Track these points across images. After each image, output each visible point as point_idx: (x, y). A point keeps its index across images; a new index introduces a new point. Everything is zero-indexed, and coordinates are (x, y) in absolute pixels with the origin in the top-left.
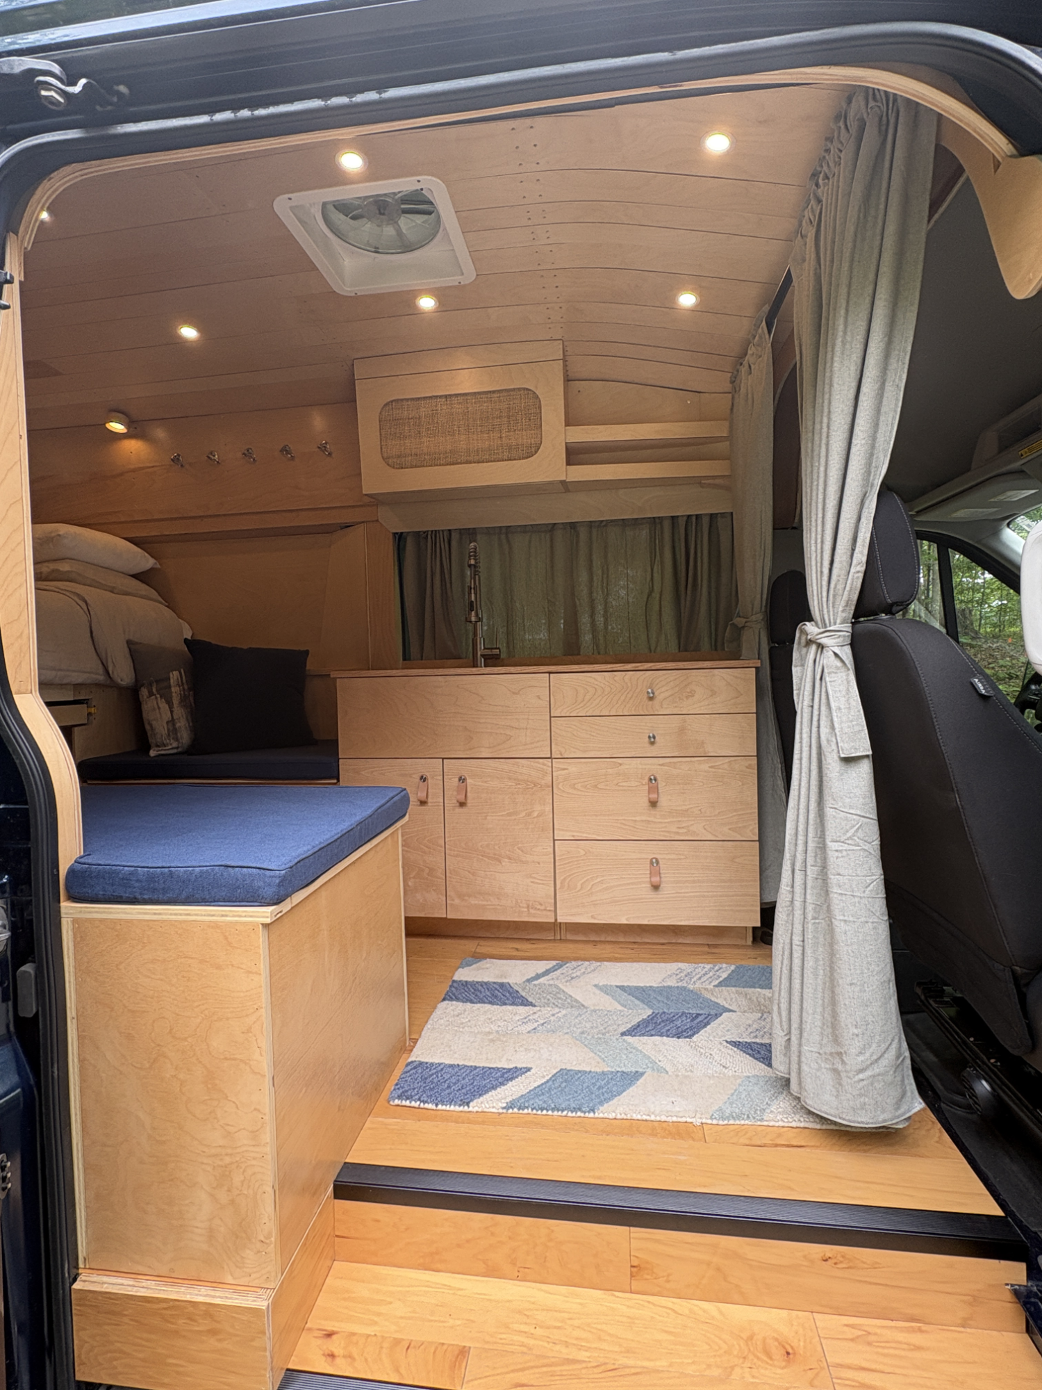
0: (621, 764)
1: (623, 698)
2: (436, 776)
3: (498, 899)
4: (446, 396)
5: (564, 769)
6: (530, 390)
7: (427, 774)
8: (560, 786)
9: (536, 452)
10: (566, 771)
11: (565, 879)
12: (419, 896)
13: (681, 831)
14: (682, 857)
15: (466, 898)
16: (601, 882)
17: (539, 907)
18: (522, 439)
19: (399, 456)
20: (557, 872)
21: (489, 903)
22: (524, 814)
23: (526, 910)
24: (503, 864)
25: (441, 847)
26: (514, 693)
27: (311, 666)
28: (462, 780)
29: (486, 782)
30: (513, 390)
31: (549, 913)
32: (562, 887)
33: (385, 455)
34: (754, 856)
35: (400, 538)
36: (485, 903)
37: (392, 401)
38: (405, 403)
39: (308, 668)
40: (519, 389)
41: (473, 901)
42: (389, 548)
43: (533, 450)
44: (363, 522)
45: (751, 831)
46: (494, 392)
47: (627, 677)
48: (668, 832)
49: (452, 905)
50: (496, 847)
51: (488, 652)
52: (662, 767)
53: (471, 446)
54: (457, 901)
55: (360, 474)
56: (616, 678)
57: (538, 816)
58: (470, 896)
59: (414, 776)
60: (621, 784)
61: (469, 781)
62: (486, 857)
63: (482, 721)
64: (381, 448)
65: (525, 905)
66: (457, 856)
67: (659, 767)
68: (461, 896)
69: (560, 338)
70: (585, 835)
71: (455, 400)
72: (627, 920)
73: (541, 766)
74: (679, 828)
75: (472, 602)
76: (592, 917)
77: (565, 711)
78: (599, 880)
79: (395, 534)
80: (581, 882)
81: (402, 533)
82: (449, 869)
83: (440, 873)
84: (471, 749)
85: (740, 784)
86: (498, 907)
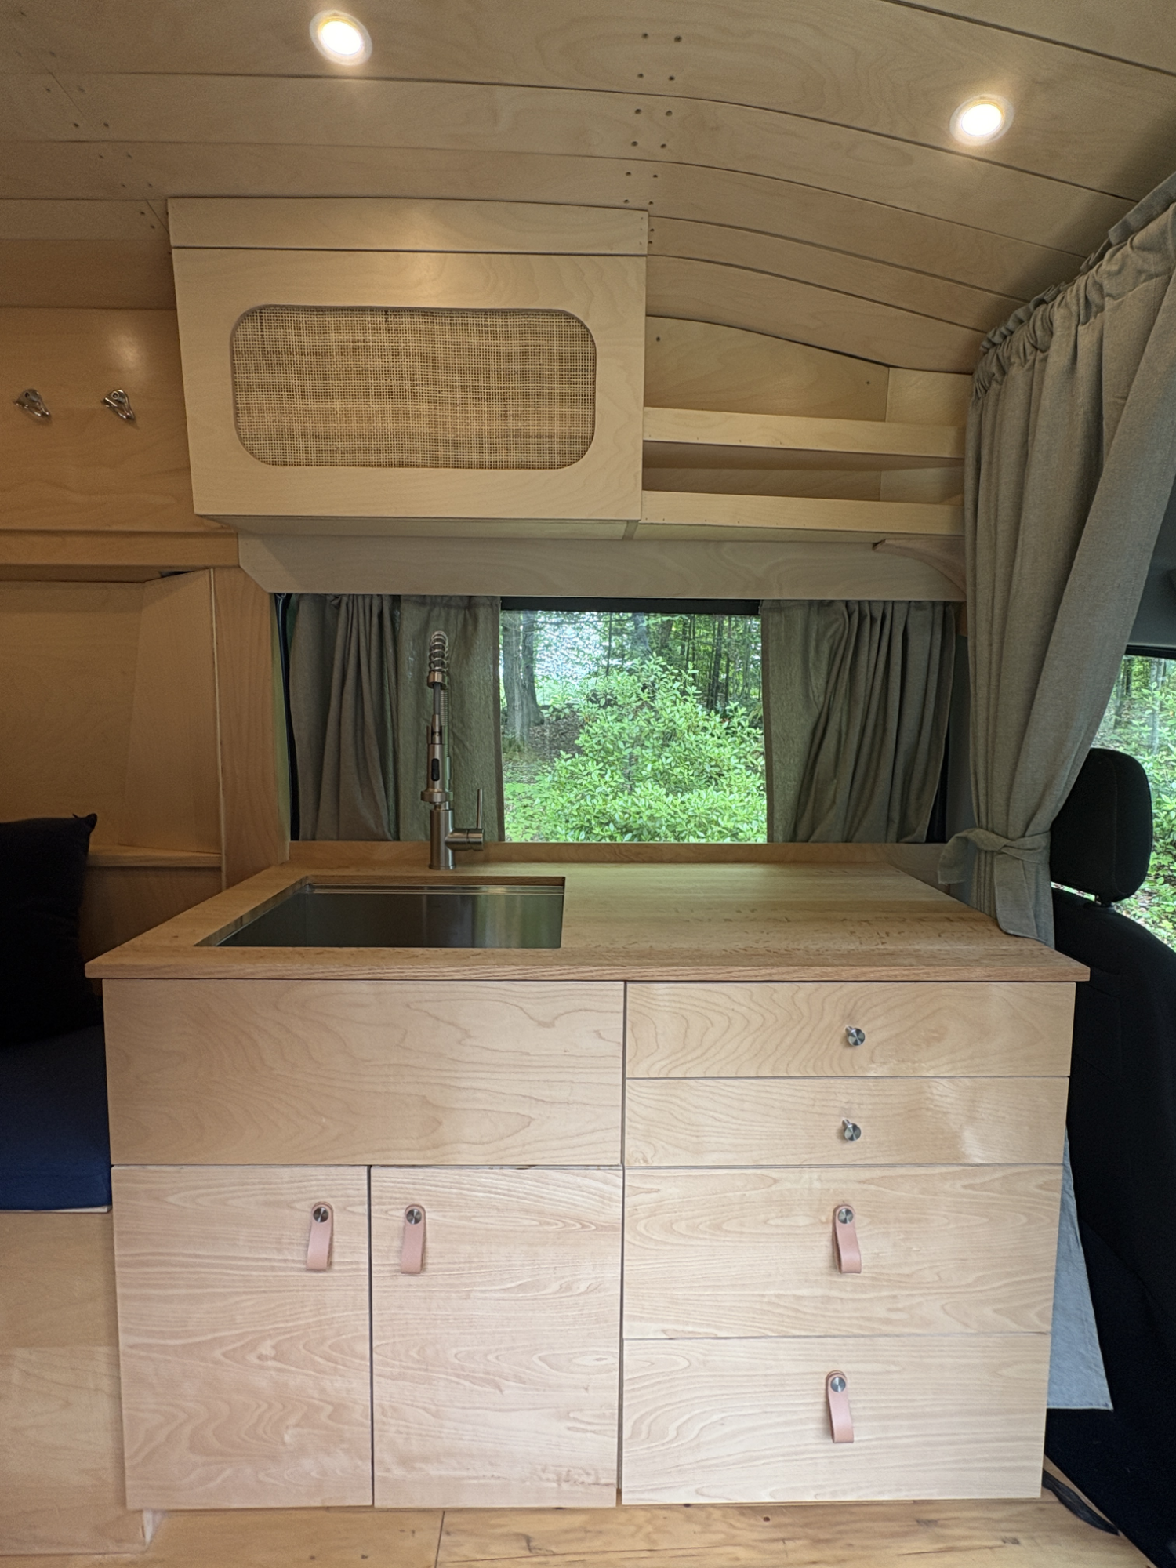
0: (775, 1181)
1: (788, 1041)
2: (353, 1205)
3: (491, 1464)
4: (386, 311)
5: (650, 1191)
6: (573, 317)
7: (330, 1201)
8: (640, 1228)
9: (580, 456)
10: (654, 1195)
11: (642, 1417)
12: (308, 1464)
13: (894, 1316)
14: (893, 1368)
15: (417, 1465)
16: (722, 1423)
17: (584, 1478)
18: (552, 424)
19: (281, 437)
20: (625, 1404)
21: (472, 1473)
22: (555, 1287)
23: (555, 1485)
24: (506, 1392)
25: (363, 1358)
26: (542, 1024)
27: (99, 845)
28: (414, 1216)
29: (469, 1219)
30: (537, 313)
31: (605, 1490)
32: (635, 1433)
33: (246, 432)
34: (1038, 1362)
35: (285, 606)
36: (464, 1474)
37: (261, 309)
38: (291, 317)
39: (91, 847)
40: (549, 313)
41: (433, 1470)
42: (262, 626)
43: (575, 450)
44: (207, 568)
45: (1040, 1315)
46: (494, 312)
47: (801, 994)
48: (869, 1319)
49: (384, 1480)
50: (491, 1357)
51: (460, 837)
52: (865, 1186)
53: (440, 431)
54: (398, 1472)
55: (187, 469)
56: (775, 996)
57: (586, 1292)
58: (425, 1459)
59: (298, 1206)
60: (771, 1222)
61: (430, 1216)
62: (466, 1378)
63: (463, 1084)
64: (237, 415)
65: (552, 1476)
66: (401, 1377)
67: (858, 1186)
68: (406, 1461)
69: (645, 204)
70: (690, 1329)
71: (405, 322)
72: (771, 1495)
73: (600, 1185)
74: (890, 1310)
75: (435, 761)
76: (698, 1492)
77: (658, 1066)
78: (715, 1418)
79: (276, 597)
80: (677, 1424)
81: (289, 596)
82: (380, 1405)
83: (360, 1413)
84: (435, 1147)
85: (1024, 1220)
86: (493, 1481)
